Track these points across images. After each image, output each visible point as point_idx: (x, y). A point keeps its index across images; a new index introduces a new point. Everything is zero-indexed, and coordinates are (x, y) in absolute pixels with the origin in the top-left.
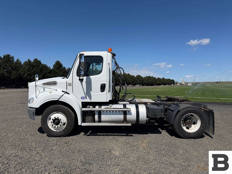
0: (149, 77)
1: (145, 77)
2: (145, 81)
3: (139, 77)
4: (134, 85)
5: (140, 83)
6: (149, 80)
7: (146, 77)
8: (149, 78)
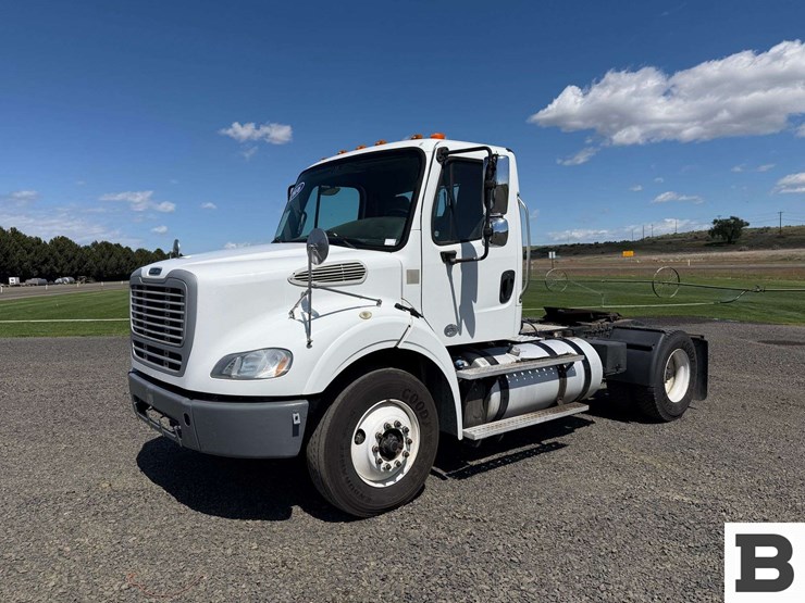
0: (106, 244)
1: (89, 244)
2: (91, 261)
3: (62, 244)
4: (51, 277)
5: (72, 269)
6: (107, 256)
7: (95, 244)
8: (106, 249)
